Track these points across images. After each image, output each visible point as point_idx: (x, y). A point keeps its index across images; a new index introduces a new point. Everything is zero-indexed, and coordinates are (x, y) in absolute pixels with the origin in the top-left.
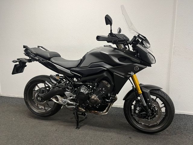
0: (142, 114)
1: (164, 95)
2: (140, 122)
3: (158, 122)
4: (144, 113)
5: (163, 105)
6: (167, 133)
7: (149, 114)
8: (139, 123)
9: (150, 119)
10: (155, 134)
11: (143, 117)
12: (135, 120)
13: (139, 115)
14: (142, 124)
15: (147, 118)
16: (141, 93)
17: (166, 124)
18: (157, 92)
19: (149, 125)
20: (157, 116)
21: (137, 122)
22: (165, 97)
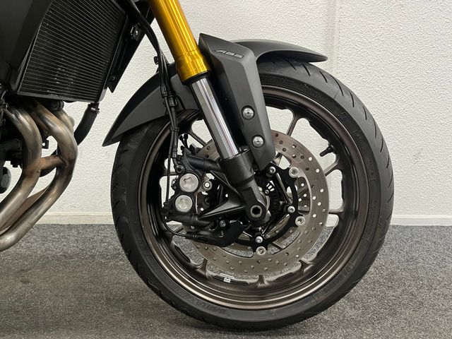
0: (215, 219)
1: (336, 88)
2: (209, 273)
3: (309, 258)
4: (229, 206)
5: (332, 157)
6: (351, 313)
7: (256, 211)
8: (204, 279)
9: (266, 243)
10: (297, 325)
11: (222, 235)
12: (183, 262)
13: (195, 225)
14: (220, 280)
15: (244, 244)
16: (203, 68)
17: (353, 264)
18: (298, 73)
19: (261, 280)
20: (301, 222)
21: (192, 271)
22: (344, 102)
